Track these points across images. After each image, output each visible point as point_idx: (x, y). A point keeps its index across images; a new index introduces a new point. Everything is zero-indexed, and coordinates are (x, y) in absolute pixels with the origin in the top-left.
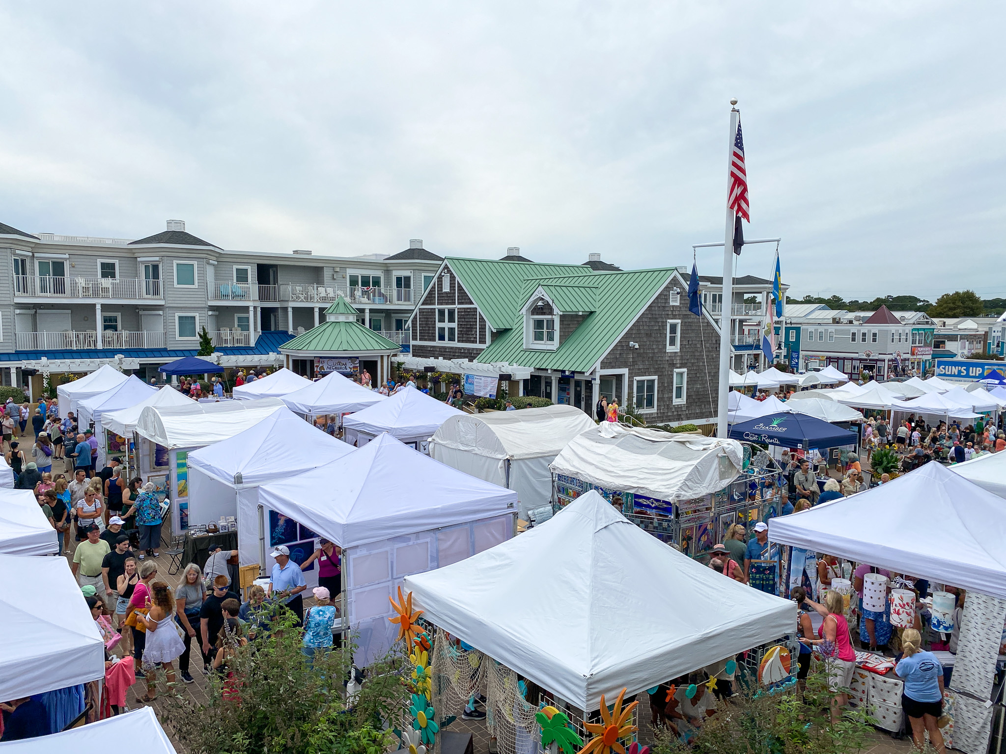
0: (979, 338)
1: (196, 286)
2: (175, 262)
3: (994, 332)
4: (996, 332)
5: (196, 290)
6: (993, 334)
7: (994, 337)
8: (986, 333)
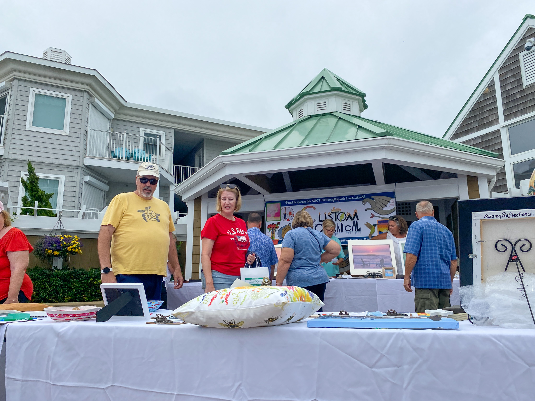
1: (66, 130)
2: (33, 91)
5: (66, 138)
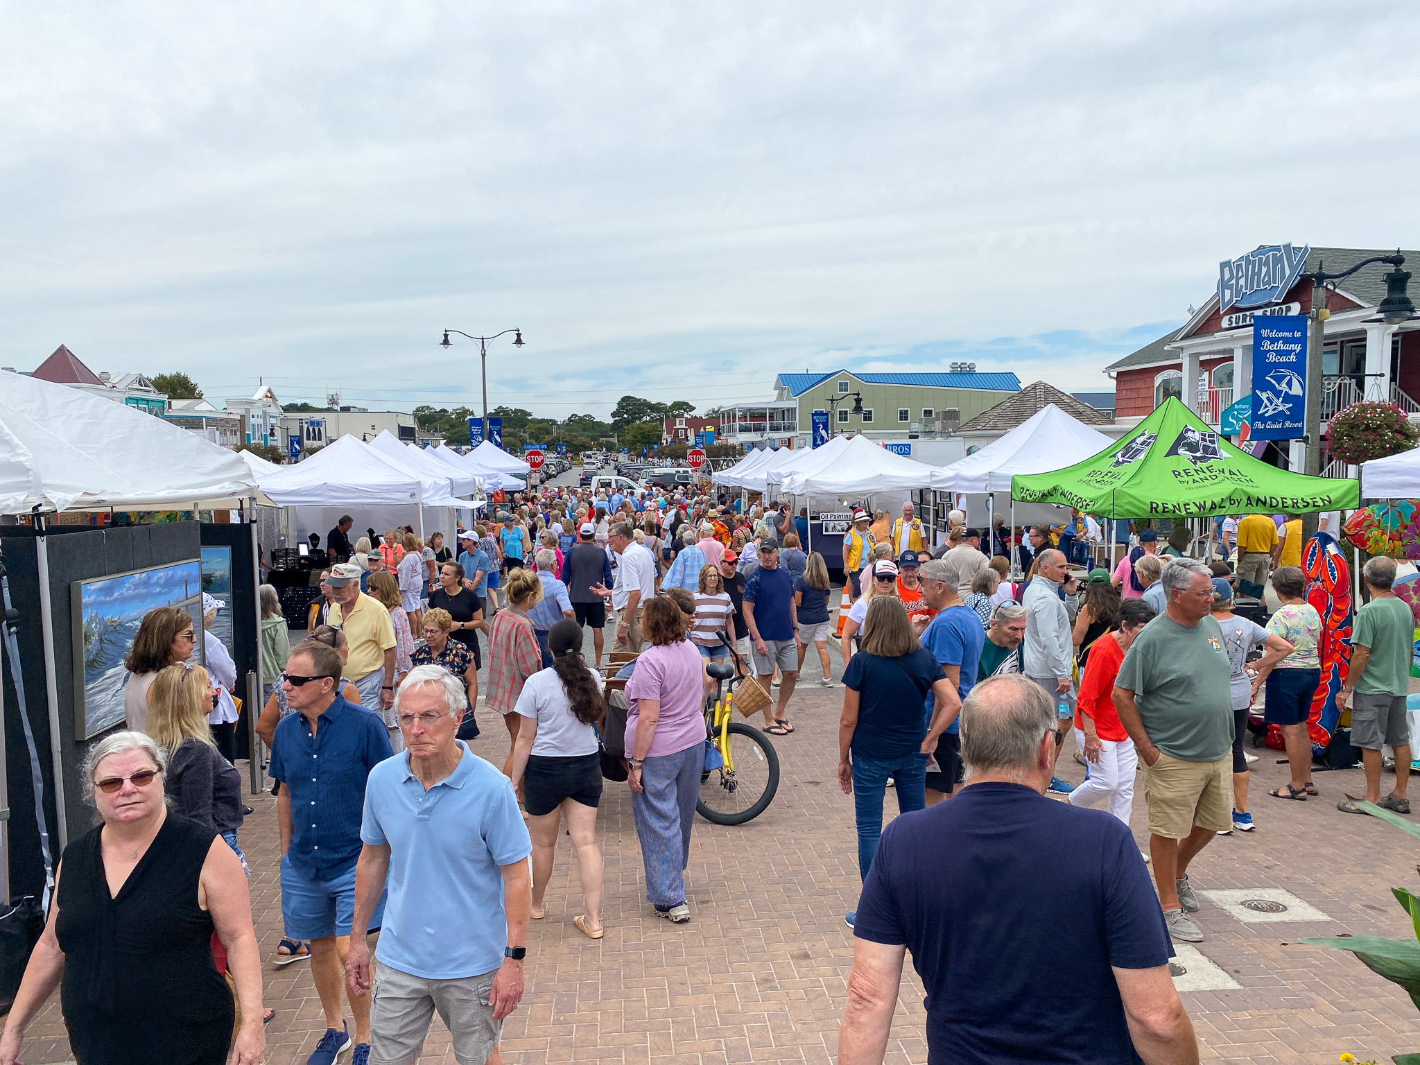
0: (233, 426)
3: (253, 416)
4: (256, 416)
6: (252, 421)
7: (253, 425)
8: (242, 416)
